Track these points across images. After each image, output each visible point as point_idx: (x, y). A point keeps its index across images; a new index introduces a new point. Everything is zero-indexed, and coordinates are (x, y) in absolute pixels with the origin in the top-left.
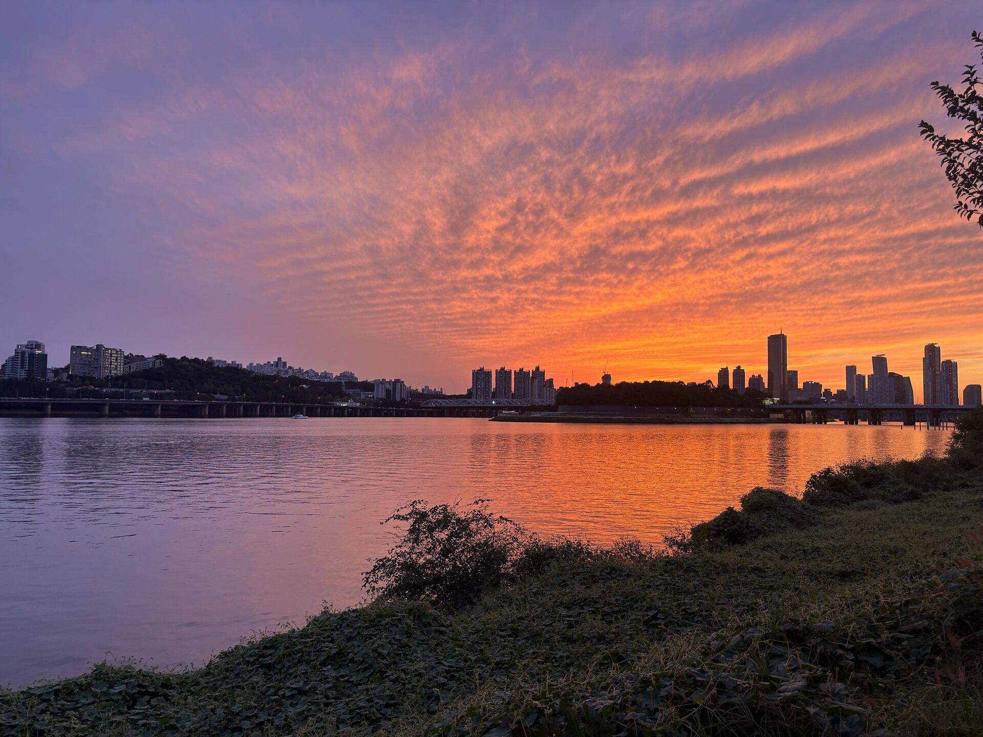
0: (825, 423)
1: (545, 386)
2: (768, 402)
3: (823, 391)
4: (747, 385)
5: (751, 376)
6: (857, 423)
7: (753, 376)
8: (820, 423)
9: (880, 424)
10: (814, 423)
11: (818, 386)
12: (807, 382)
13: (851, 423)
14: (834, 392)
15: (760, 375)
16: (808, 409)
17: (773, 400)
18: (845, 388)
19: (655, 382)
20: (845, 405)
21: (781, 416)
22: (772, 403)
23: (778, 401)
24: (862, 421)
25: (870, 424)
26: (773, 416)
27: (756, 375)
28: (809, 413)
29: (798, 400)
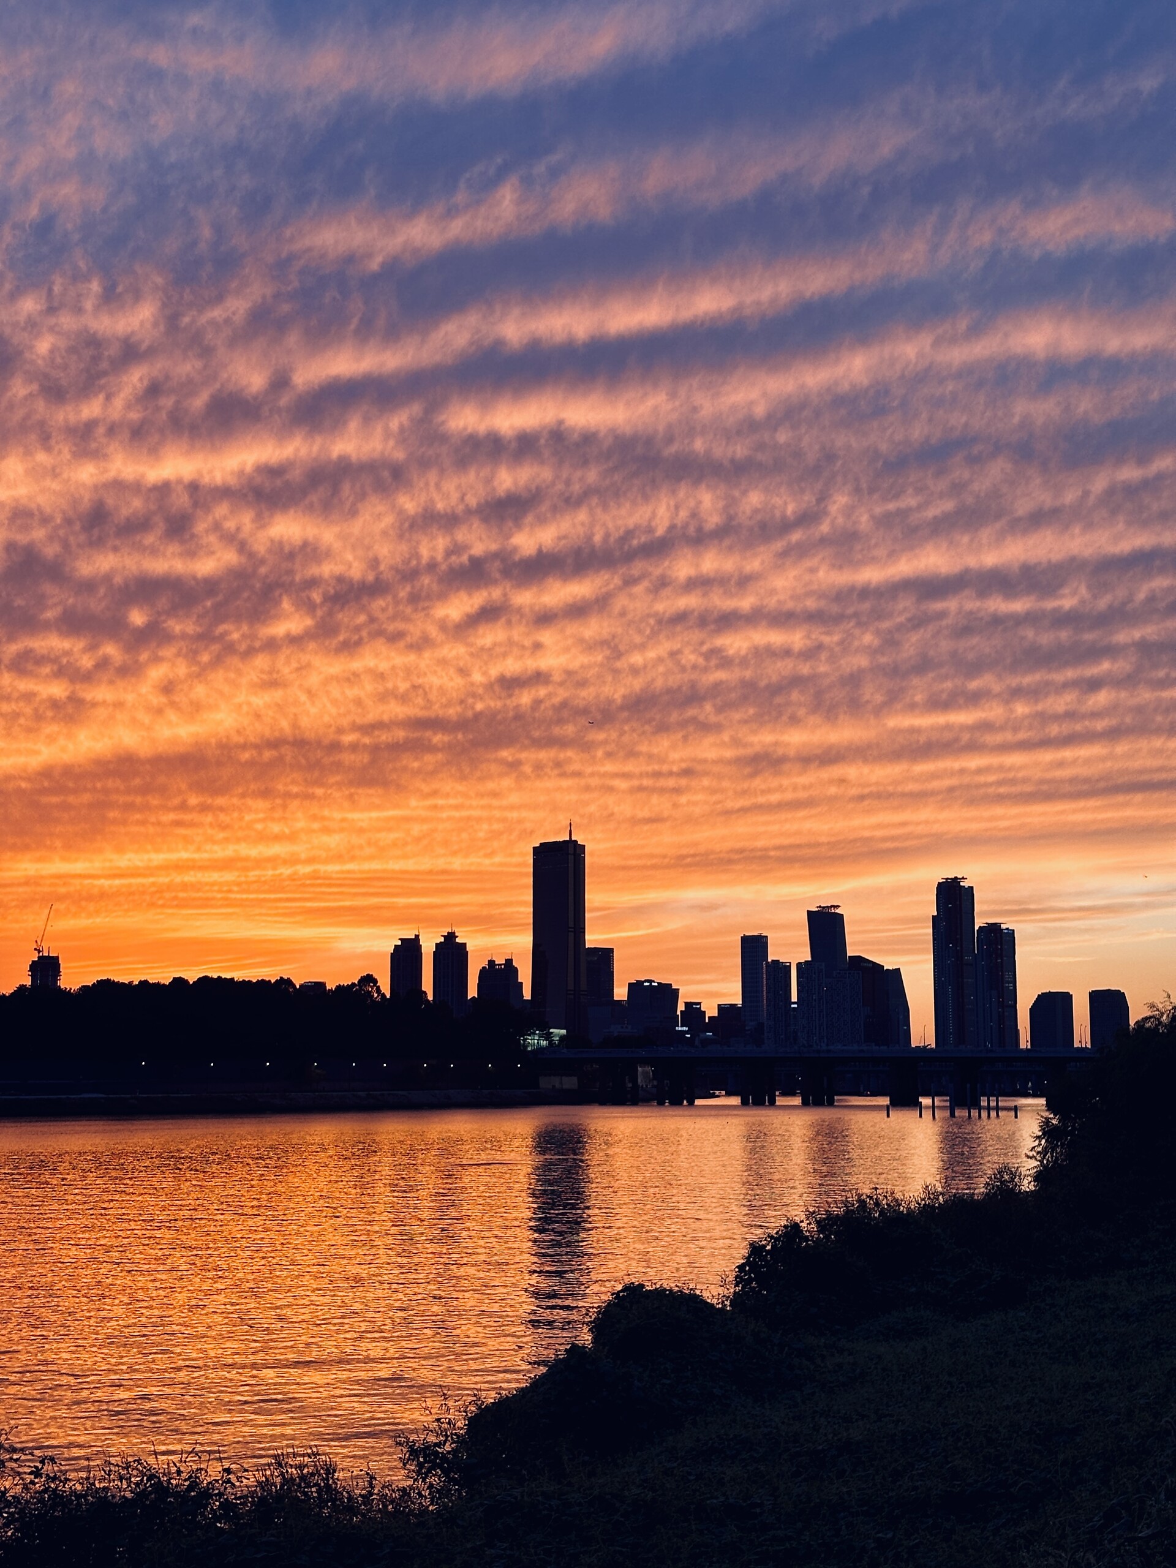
0: (691, 1103)
2: (534, 1041)
3: (681, 1007)
4: (472, 992)
5: (485, 963)
6: (772, 1103)
7: (491, 963)
8: (676, 1102)
9: (831, 1103)
10: (661, 1103)
11: (668, 993)
12: (639, 983)
13: (759, 1103)
14: (711, 1010)
15: (509, 962)
16: (645, 1062)
17: (548, 1036)
18: (738, 1001)
19: (204, 980)
20: (739, 1048)
21: (570, 1083)
22: (544, 1043)
23: (562, 1038)
24: (783, 1094)
25: (805, 1103)
26: (547, 1083)
27: (500, 961)
28: (647, 1073)
29: (616, 1034)
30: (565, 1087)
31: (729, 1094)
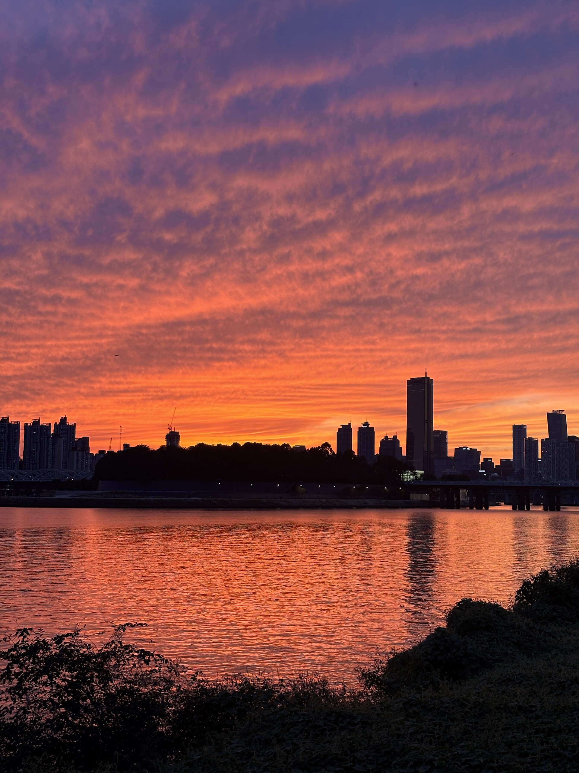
0: (487, 508)
1: (75, 449)
2: (408, 476)
3: (482, 460)
5: (383, 438)
6: (528, 509)
7: (386, 437)
8: (479, 508)
9: (559, 510)
10: (471, 508)
11: (475, 453)
12: (460, 448)
13: (521, 509)
15: (395, 437)
16: (463, 487)
17: (415, 474)
18: (511, 458)
19: (248, 445)
20: (511, 481)
21: (426, 497)
22: (413, 477)
23: (422, 475)
24: (534, 505)
25: (545, 509)
26: (415, 497)
27: (390, 436)
28: (464, 493)
29: (448, 474)
30: (423, 499)
31: (506, 504)
